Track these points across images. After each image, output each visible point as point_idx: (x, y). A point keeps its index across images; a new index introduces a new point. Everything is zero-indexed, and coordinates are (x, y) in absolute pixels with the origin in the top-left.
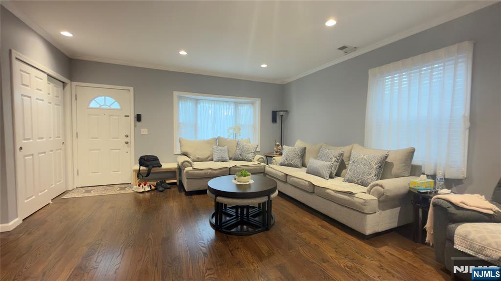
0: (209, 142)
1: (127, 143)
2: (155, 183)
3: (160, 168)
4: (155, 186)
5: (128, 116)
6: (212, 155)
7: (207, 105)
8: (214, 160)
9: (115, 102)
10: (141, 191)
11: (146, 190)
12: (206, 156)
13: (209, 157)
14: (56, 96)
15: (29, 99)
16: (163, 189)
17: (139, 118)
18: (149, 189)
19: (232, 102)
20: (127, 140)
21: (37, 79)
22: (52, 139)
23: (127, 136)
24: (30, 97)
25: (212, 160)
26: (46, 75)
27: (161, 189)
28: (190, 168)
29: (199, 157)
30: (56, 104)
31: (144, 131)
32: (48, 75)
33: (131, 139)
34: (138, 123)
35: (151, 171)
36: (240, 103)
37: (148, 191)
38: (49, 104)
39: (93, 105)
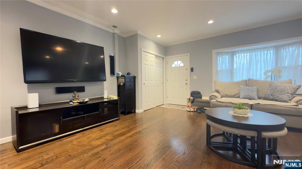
0: (238, 83)
1: (186, 84)
2: (197, 107)
3: (201, 99)
4: (196, 109)
5: (187, 69)
6: (239, 93)
7: (242, 55)
8: (241, 97)
9: (181, 63)
10: (188, 110)
11: (191, 110)
12: (233, 94)
13: (236, 95)
14: (160, 64)
15: (147, 65)
16: (201, 112)
17: (192, 70)
18: (193, 110)
19: (271, 47)
20: (186, 82)
21: (151, 58)
22: (157, 81)
23: (186, 80)
24: (148, 65)
25: (239, 97)
26: (155, 56)
27: (199, 111)
28: (215, 100)
29: (227, 94)
30: (159, 67)
31: (195, 77)
32: (156, 55)
33: (188, 82)
34: (192, 73)
35: (195, 100)
36: (283, 46)
37: (192, 111)
38: (156, 67)
39: (173, 66)
